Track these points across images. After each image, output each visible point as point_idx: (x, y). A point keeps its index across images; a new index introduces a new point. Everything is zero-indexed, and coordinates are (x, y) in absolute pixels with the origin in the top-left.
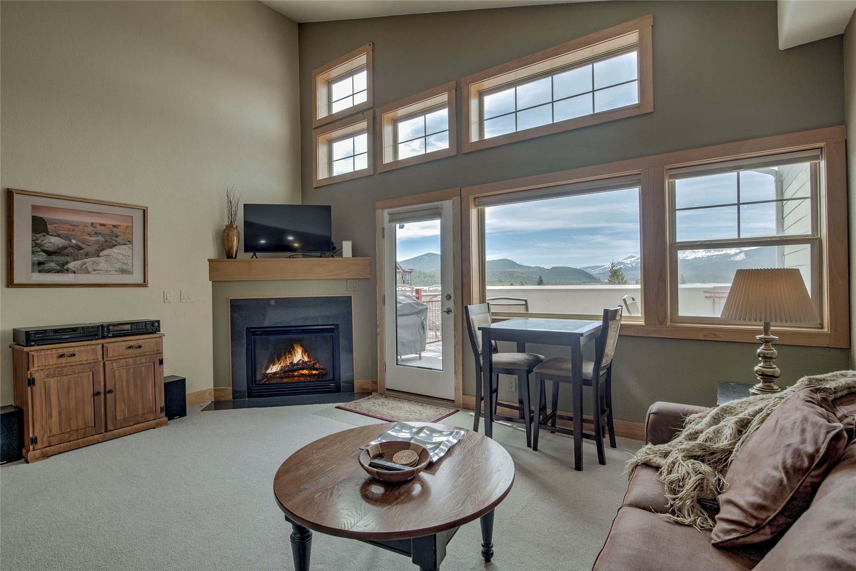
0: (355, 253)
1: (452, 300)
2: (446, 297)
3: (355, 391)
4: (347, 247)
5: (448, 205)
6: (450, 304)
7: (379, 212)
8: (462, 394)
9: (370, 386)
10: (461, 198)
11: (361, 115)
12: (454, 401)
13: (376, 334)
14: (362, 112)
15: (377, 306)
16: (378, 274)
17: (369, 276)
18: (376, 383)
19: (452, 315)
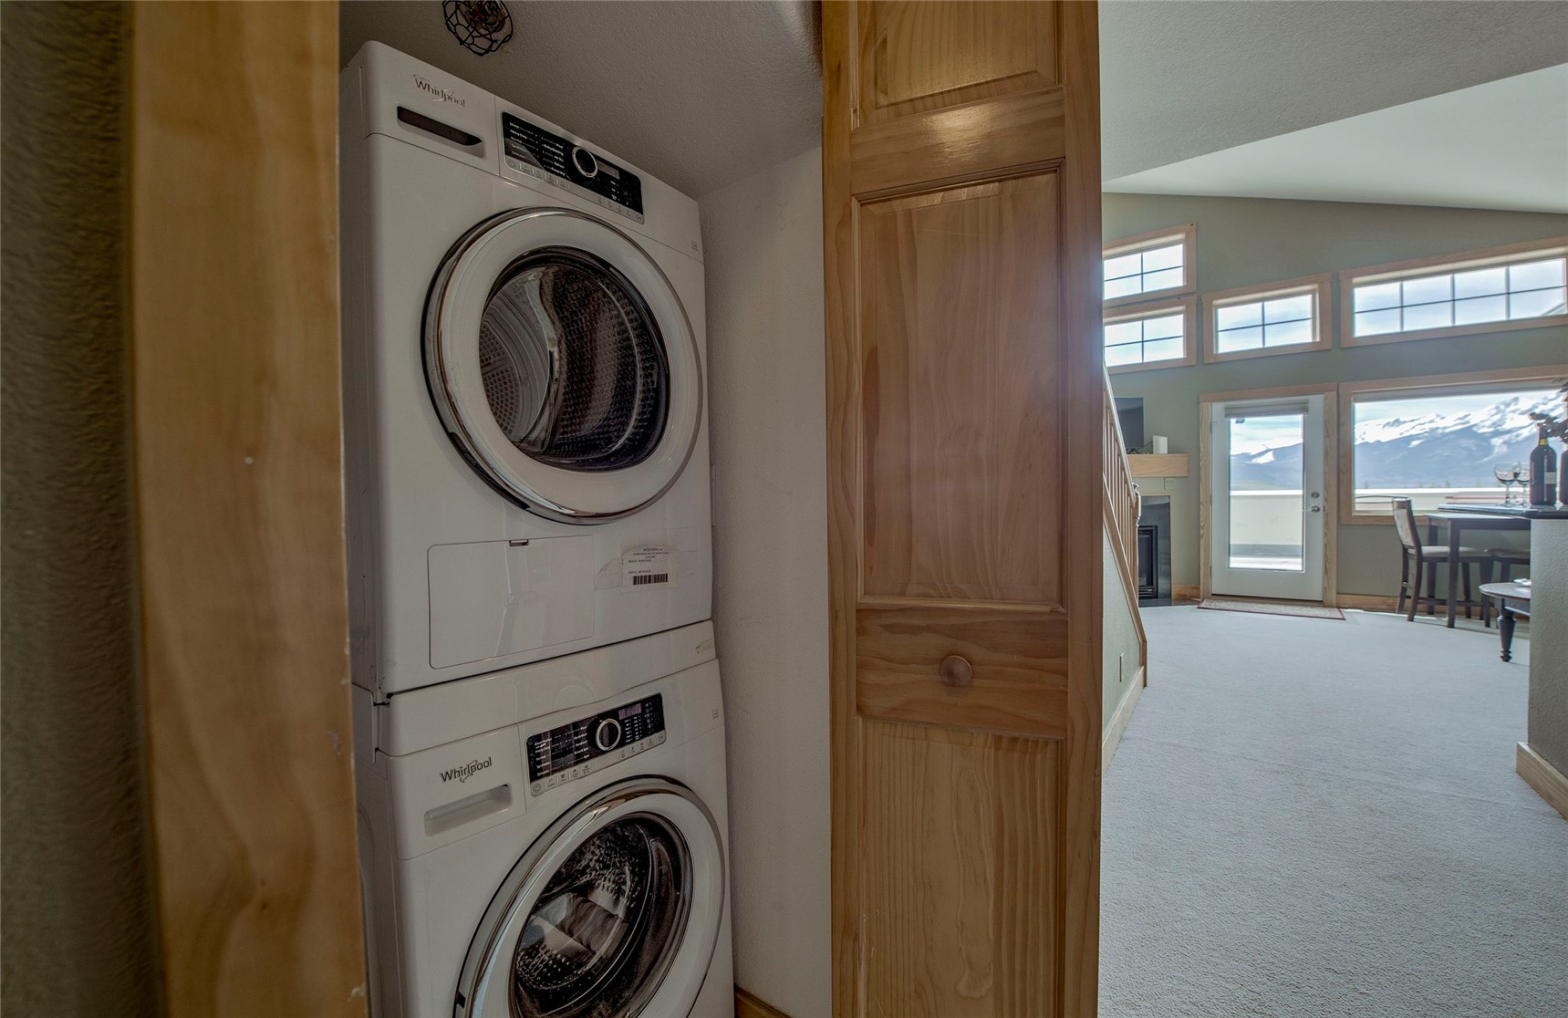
0: (1171, 450)
1: (1321, 497)
2: (1313, 495)
3: (1173, 597)
4: (1162, 444)
5: (1316, 401)
6: (1319, 502)
7: (1204, 405)
8: (1335, 592)
9: (1188, 592)
10: (1338, 393)
11: (1176, 299)
12: (1321, 601)
13: (1199, 536)
14: (1179, 296)
15: (1201, 507)
16: (1202, 472)
17: (1185, 474)
18: (1198, 588)
19: (1320, 514)
